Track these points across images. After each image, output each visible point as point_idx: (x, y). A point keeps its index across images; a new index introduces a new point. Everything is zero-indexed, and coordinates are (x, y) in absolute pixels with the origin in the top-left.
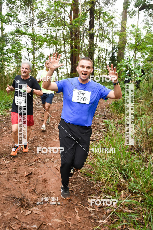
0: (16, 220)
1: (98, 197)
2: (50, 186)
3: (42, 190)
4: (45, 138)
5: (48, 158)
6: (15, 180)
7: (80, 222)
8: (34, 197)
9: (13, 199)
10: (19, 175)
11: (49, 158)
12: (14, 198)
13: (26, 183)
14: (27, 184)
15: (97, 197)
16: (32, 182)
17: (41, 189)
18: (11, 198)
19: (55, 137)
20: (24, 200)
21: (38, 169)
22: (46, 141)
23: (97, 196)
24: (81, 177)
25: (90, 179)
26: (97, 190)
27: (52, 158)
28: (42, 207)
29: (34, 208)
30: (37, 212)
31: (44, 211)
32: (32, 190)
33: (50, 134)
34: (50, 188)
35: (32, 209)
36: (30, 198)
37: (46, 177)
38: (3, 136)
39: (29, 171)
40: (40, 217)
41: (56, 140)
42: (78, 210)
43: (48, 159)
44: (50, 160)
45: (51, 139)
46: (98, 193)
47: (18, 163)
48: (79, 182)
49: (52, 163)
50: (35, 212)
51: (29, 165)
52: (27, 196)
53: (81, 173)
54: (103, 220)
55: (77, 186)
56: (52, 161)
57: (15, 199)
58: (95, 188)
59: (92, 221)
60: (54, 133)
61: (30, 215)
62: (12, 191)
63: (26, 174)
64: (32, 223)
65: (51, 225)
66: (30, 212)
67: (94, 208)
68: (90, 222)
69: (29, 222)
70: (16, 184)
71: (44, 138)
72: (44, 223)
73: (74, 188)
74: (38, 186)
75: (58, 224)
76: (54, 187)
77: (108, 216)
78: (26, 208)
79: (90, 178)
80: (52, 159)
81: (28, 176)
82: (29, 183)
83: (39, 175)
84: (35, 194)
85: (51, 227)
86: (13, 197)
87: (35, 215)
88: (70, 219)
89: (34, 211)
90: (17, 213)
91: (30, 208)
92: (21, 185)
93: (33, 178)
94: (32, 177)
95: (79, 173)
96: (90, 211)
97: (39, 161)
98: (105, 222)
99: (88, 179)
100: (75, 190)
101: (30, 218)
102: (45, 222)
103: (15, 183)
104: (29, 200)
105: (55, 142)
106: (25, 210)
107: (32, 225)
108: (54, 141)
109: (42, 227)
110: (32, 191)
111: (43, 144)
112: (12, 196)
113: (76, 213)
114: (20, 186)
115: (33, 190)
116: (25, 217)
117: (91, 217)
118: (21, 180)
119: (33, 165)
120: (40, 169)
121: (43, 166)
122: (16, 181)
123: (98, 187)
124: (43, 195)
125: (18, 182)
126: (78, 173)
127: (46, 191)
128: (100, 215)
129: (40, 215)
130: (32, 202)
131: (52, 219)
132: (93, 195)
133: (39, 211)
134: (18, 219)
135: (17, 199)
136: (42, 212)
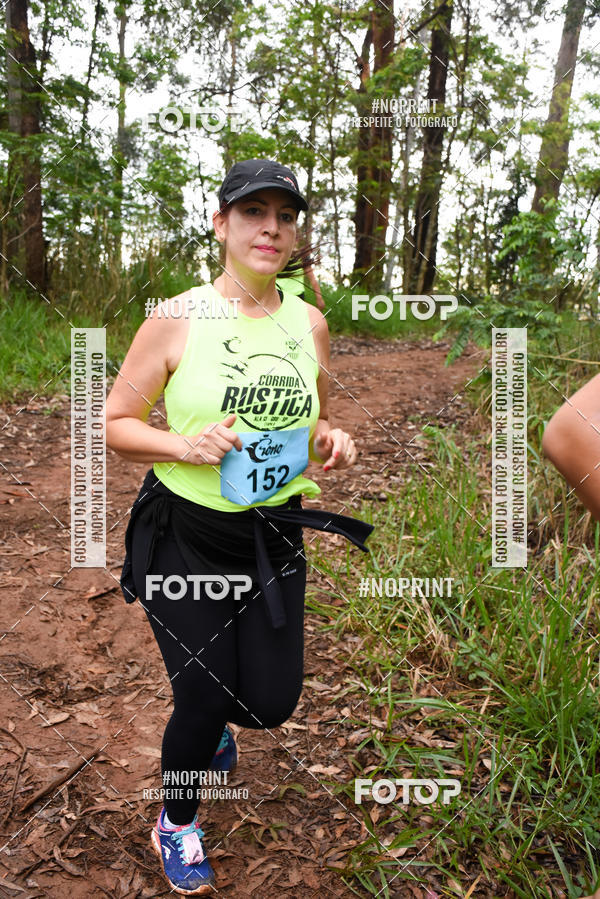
0: (6, 738)
1: (333, 689)
3: (131, 651)
6: (46, 609)
8: (96, 668)
9: (18, 669)
10: (67, 595)
12: (22, 665)
13: (83, 623)
14: (86, 624)
15: (329, 688)
16: (104, 622)
17: (129, 645)
18: (12, 666)
20: (56, 675)
23: (329, 684)
25: (323, 624)
26: (336, 664)
28: (113, 703)
29: (83, 705)
30: (90, 720)
31: (113, 718)
32: (97, 647)
35: (74, 706)
36: (80, 671)
38: (53, 466)
39: (107, 585)
40: (94, 737)
46: (336, 674)
50: (80, 718)
51: (116, 565)
52: (71, 665)
54: (327, 765)
57: (23, 671)
58: (331, 657)
61: (61, 727)
62: (24, 644)
63: (93, 592)
64: (59, 754)
65: (127, 766)
66: (65, 716)
67: (305, 724)
68: (272, 769)
69: (47, 749)
70: (47, 621)
72: (101, 758)
74: (123, 634)
75: (152, 765)
77: (346, 753)
78: (54, 701)
79: (324, 621)
81: (99, 600)
82: (93, 622)
84: (102, 659)
85: (123, 772)
86: (20, 662)
87: (79, 728)
89: (78, 716)
90: (15, 715)
91: (69, 702)
92: (62, 625)
93: (114, 608)
94: (112, 605)
96: (285, 732)
98: (331, 770)
99: (314, 625)
101: (59, 738)
102: (105, 754)
103: (43, 618)
104: (72, 677)
106: (49, 707)
107: (59, 760)
110: (95, 650)
112: (16, 660)
114: (59, 631)
115: (99, 644)
116: (41, 732)
117: (281, 753)
118: (70, 611)
122: (51, 611)
123: (343, 655)
124: (131, 664)
125: (57, 616)
128: (320, 746)
129: (97, 731)
130: (83, 686)
131: (138, 745)
132: (315, 678)
133: (96, 717)
134: (14, 735)
135: (31, 669)
136: (107, 722)
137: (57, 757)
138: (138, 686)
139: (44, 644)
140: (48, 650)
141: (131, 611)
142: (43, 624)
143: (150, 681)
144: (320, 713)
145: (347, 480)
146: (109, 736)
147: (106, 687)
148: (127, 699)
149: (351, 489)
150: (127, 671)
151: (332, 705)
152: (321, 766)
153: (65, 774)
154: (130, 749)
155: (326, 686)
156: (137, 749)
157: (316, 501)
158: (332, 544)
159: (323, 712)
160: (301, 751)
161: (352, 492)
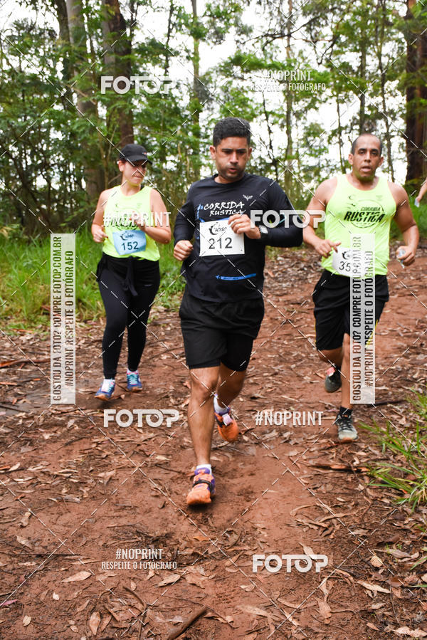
0: (129, 596)
1: (412, 556)
2: (260, 511)
3: (228, 521)
4: (281, 374)
5: (275, 430)
6: (156, 485)
7: (327, 625)
8: (200, 536)
9: (136, 537)
10: (172, 475)
11: (277, 431)
12: (139, 533)
15: (408, 555)
17: (227, 516)
18: (131, 534)
19: (313, 371)
20: (168, 542)
21: (234, 461)
22: (280, 381)
23: (408, 552)
24: (368, 489)
25: (398, 497)
26: (413, 534)
27: (286, 431)
28: (217, 566)
29: (191, 568)
30: (198, 581)
31: (218, 579)
33: (299, 363)
34: (258, 516)
35: (183, 569)
36: (187, 539)
37: (252, 484)
38: (155, 366)
40: (202, 596)
41: (315, 379)
42: (330, 588)
43: (274, 433)
44: (282, 435)
45: (298, 376)
46: (414, 542)
47: (178, 440)
48: (357, 504)
49: (286, 444)
50: (189, 579)
52: (179, 533)
53: (371, 477)
54: (413, 628)
55: (345, 516)
56: (286, 438)
57: (140, 539)
58: (408, 527)
59: (371, 625)
60: (312, 360)
61: (174, 586)
62: (139, 516)
64: (173, 610)
65: (232, 622)
66: (177, 577)
67: (388, 587)
68: (361, 629)
70: (157, 496)
71: (276, 374)
72: (210, 614)
73: (334, 521)
75: (253, 622)
76: (270, 515)
79: (398, 495)
80: (286, 435)
83: (233, 477)
84: (205, 528)
85: (229, 628)
86: (137, 531)
87: (189, 588)
88: (299, 611)
89: (188, 577)
90: (135, 576)
91: (180, 565)
92: (170, 500)
95: (366, 478)
96: (370, 595)
97: (246, 438)
98: (417, 633)
99: (389, 498)
100: (338, 527)
101: (173, 596)
102: (213, 611)
103: (154, 493)
104: (180, 544)
105: (311, 385)
107: (173, 616)
108: (308, 381)
109: (200, 624)
111: (270, 390)
112: (134, 530)
113: (323, 595)
116: (158, 591)
117: (368, 614)
118: (176, 487)
119: (222, 449)
120: (242, 461)
121: (255, 453)
122: (160, 488)
123: (419, 525)
124: (230, 532)
125: (165, 491)
126: (362, 477)
127: (241, 523)
128: (405, 610)
129: (205, 591)
130: (191, 551)
131: (240, 604)
132: (394, 546)
133: (203, 578)
134: (135, 593)
135: (147, 537)
136: (212, 583)
137: (171, 613)
138: (237, 552)
139: (155, 515)
140: (159, 520)
141: (227, 486)
142: (154, 498)
143: (247, 548)
144: (403, 578)
145: (412, 368)
146: (214, 596)
147: (210, 552)
148: (228, 563)
149: (415, 377)
150: (227, 538)
151: (412, 571)
152: (407, 629)
153: (179, 628)
154: (234, 607)
155: (406, 554)
156: (239, 607)
157: (384, 388)
158: (401, 426)
159: (404, 578)
160: (387, 613)
161: (416, 379)
